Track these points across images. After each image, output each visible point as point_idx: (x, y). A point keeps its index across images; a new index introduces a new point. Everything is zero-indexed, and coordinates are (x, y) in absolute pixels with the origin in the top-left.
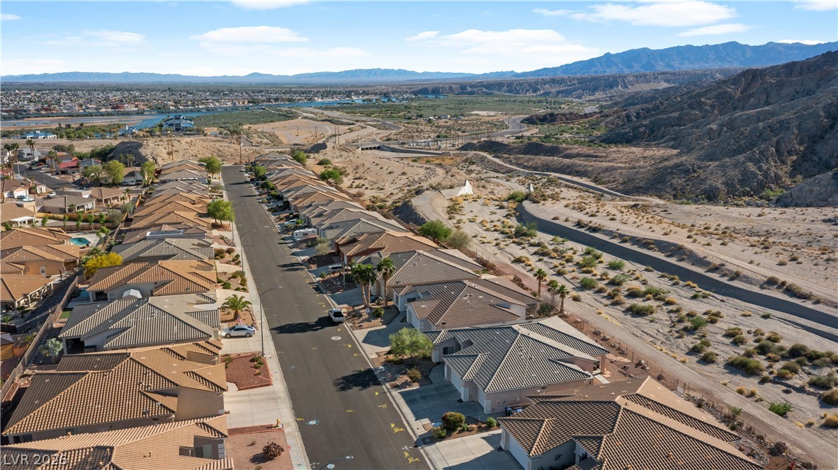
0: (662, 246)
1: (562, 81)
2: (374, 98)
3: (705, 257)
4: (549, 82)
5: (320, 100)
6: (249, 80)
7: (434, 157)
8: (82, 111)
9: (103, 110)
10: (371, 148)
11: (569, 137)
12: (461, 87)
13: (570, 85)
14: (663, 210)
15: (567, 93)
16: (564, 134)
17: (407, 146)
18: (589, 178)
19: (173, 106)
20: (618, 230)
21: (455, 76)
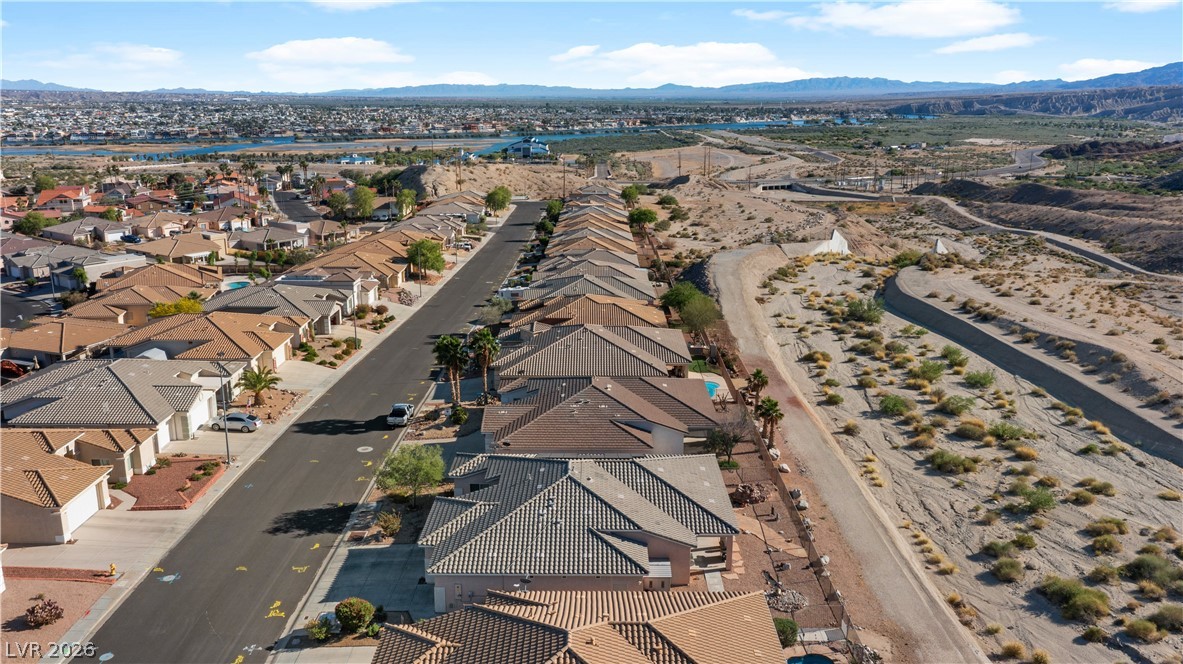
0: (1087, 354)
1: (1137, 94)
2: (822, 118)
3: (1154, 380)
4: (1114, 95)
5: (743, 121)
6: (657, 95)
7: (864, 202)
8: (426, 132)
9: (452, 131)
10: (777, 188)
11: (1112, 179)
12: (964, 104)
13: (1151, 100)
14: (1168, 295)
15: (1143, 112)
16: (1104, 175)
17: (833, 186)
18: (1102, 241)
19: (539, 126)
20: (1025, 320)
21: (964, 88)
